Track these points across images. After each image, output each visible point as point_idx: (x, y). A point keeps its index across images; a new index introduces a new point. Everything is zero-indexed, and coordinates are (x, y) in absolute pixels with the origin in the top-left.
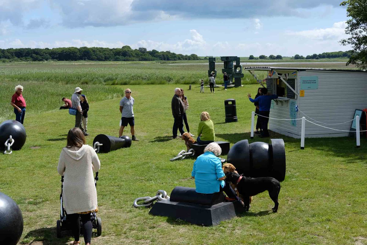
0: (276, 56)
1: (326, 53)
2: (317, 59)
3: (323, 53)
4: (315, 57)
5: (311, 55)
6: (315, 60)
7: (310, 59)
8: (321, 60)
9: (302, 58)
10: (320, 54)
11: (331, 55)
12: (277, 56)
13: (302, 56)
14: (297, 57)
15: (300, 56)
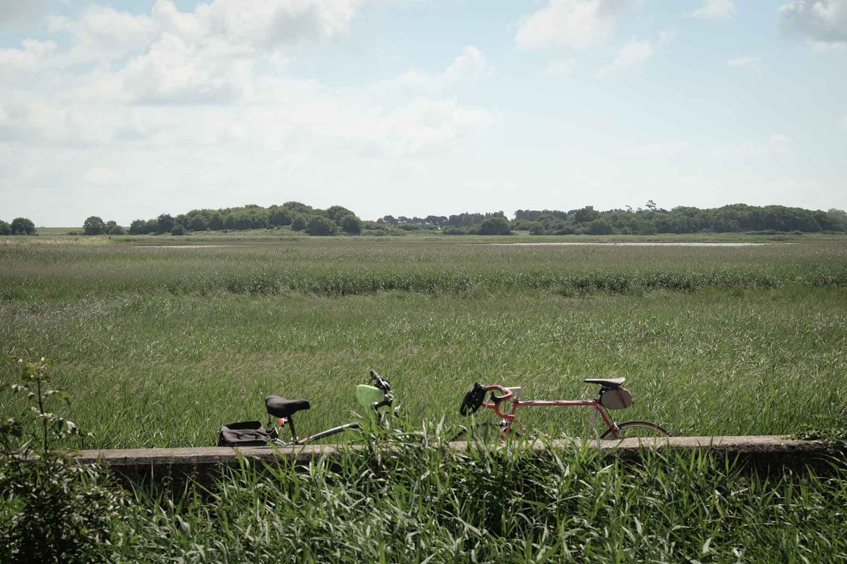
0: (10, 222)
1: (205, 213)
2: (179, 233)
3: (189, 211)
4: (165, 225)
5: (147, 221)
6: (169, 236)
7: (146, 233)
8: (194, 235)
9: (112, 229)
10: (181, 217)
11: (224, 218)
12: (16, 221)
13: (115, 223)
14: (94, 227)
15: (105, 221)
